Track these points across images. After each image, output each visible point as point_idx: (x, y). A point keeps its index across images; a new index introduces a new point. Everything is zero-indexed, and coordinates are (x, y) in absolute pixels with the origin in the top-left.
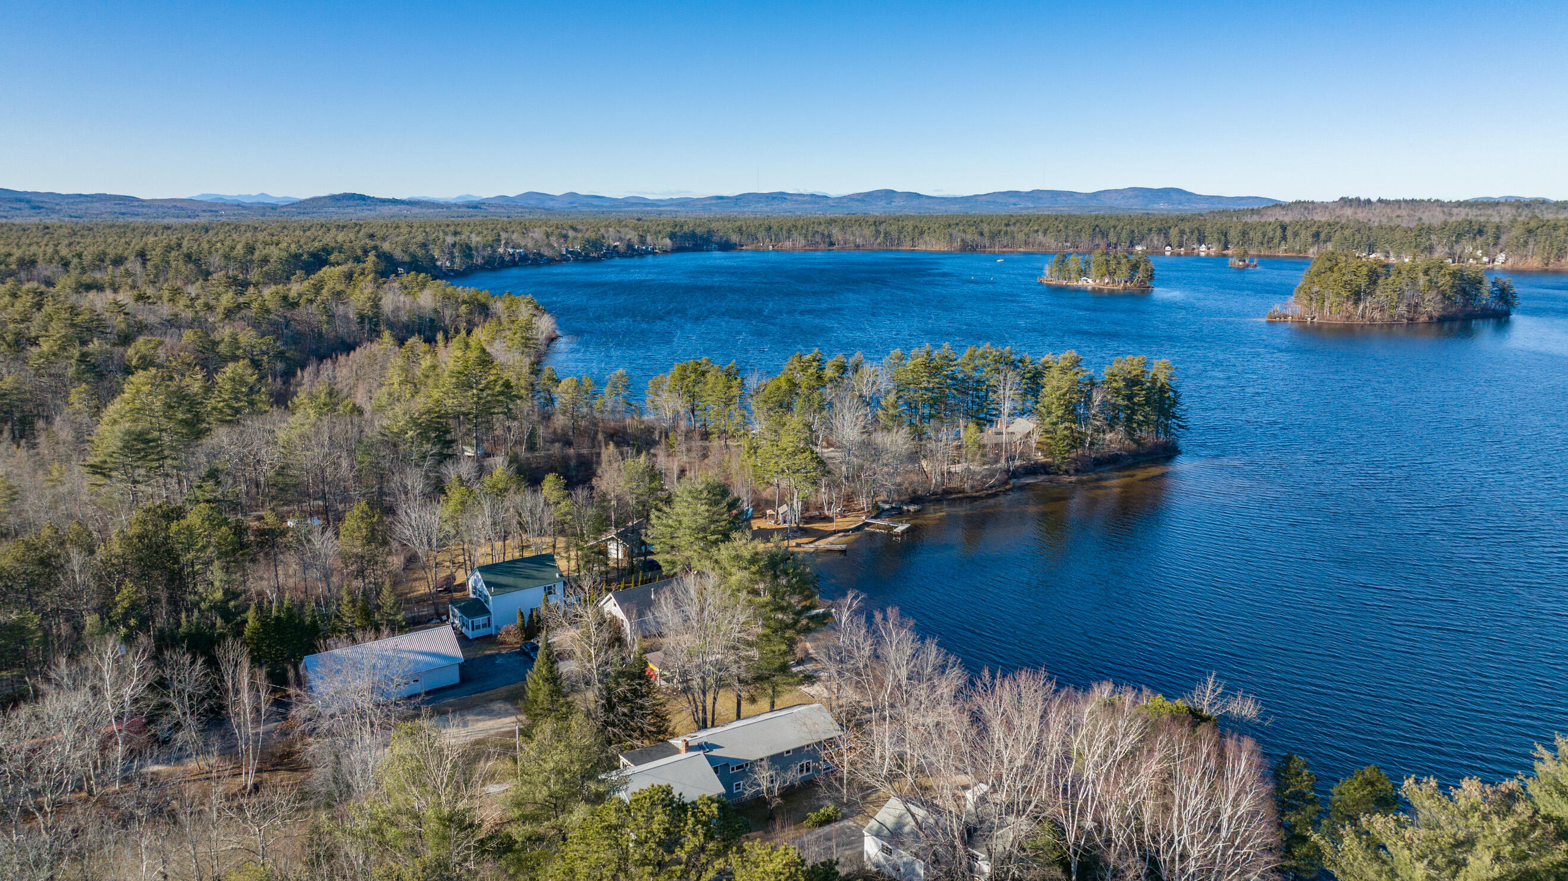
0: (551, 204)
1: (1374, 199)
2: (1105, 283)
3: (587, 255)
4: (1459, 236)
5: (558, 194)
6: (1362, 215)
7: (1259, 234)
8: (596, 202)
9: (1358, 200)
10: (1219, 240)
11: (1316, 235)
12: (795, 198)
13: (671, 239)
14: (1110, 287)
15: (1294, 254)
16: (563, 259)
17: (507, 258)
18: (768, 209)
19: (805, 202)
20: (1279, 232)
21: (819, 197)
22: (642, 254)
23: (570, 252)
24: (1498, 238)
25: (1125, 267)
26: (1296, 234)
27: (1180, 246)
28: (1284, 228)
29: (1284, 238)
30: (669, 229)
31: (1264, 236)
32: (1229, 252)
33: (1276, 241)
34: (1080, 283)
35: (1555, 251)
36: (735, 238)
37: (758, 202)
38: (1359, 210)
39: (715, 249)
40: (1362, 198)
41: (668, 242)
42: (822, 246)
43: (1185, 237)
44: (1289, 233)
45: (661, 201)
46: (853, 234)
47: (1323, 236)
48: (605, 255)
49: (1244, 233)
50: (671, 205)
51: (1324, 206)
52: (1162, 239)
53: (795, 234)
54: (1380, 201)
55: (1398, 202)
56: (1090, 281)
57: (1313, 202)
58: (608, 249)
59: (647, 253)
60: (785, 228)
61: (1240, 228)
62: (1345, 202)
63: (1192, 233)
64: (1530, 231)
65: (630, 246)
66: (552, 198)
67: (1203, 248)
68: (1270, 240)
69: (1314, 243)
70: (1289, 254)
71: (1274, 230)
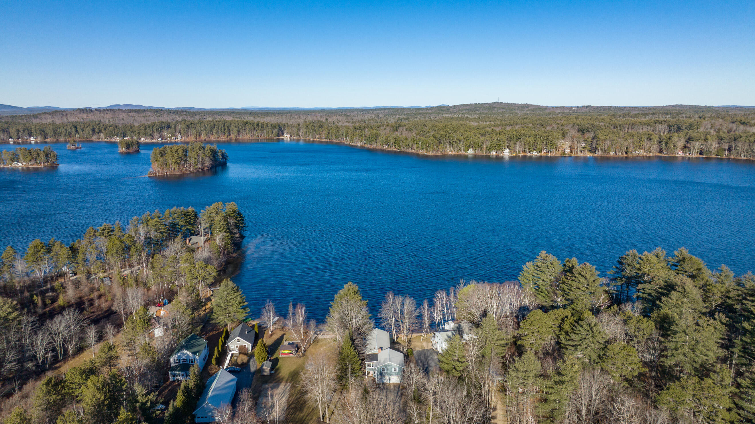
2: (31, 164)
4: (162, 128)
6: (91, 117)
7: (63, 130)
10: (41, 134)
11: (93, 130)
14: (35, 166)
15: (84, 140)
20: (74, 129)
24: (175, 129)
25: (42, 156)
26: (83, 130)
27: (18, 138)
28: (76, 127)
29: (77, 132)
31: (66, 131)
32: (48, 140)
33: (73, 133)
34: (13, 165)
35: (198, 134)
38: (90, 115)
43: (20, 133)
44: (79, 130)
47: (96, 130)
49: (55, 131)
52: (6, 135)
56: (19, 164)
63: (24, 131)
64: (188, 126)
67: (32, 138)
68: (70, 133)
69: (93, 134)
70: (82, 140)
71: (71, 128)
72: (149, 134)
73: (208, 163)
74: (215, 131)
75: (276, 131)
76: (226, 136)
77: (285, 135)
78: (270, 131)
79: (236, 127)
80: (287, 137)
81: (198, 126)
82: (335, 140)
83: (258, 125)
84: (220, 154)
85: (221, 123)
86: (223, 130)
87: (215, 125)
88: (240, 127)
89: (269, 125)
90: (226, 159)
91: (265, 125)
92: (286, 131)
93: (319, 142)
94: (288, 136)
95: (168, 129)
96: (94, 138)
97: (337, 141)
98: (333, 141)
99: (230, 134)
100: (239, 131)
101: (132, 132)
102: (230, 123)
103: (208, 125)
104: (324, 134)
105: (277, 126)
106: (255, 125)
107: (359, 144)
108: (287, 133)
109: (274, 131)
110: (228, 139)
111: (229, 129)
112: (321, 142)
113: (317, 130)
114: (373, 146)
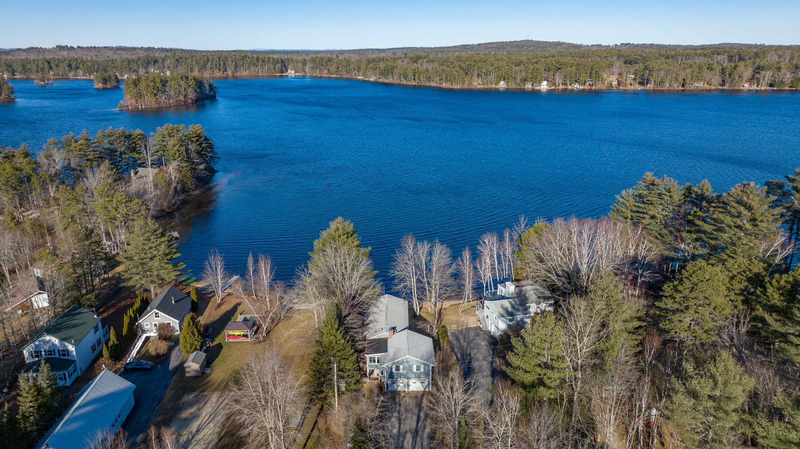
1: (75, 46)
4: (148, 63)
7: (34, 66)
9: (66, 46)
11: (70, 66)
15: (60, 77)
20: (46, 64)
24: (163, 64)
26: (57, 66)
28: (49, 63)
29: (51, 68)
31: (38, 67)
32: (17, 77)
33: (46, 70)
35: (189, 69)
38: (68, 52)
40: (69, 46)
44: (53, 65)
47: (73, 66)
49: (23, 66)
51: (50, 51)
54: (79, 47)
55: (88, 48)
57: (41, 48)
61: (19, 63)
62: (60, 48)
64: (177, 60)
68: (42, 70)
69: (70, 71)
70: (57, 77)
71: (43, 63)
73: (192, 95)
74: (209, 66)
75: (278, 66)
76: (222, 72)
77: (289, 71)
78: (272, 66)
79: (232, 61)
80: (291, 73)
81: (189, 60)
82: (346, 76)
83: (258, 59)
84: (207, 86)
85: (215, 57)
86: (218, 65)
87: (208, 60)
88: (237, 62)
89: (271, 60)
90: (215, 92)
91: (266, 60)
92: (290, 67)
93: (327, 77)
94: (293, 72)
95: (154, 64)
96: (71, 75)
97: (348, 76)
98: (344, 76)
99: (226, 70)
100: (236, 67)
101: (114, 68)
102: (226, 58)
103: (200, 59)
104: (333, 68)
105: (279, 61)
106: (255, 60)
107: (372, 79)
108: (291, 70)
109: (276, 67)
110: (224, 75)
111: (225, 64)
112: (330, 77)
113: (325, 64)
114: (389, 80)
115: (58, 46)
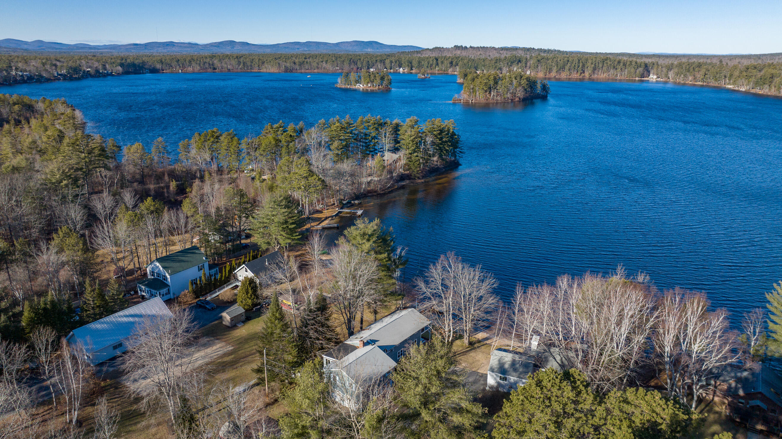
0: (25, 47)
1: (468, 46)
2: (369, 87)
3: (71, 76)
4: (512, 63)
5: (29, 41)
6: (464, 53)
7: (426, 62)
8: (57, 46)
9: (462, 46)
10: (408, 65)
11: (451, 63)
12: (180, 45)
13: (121, 67)
14: (372, 88)
15: (442, 72)
16: (56, 79)
17: (18, 78)
18: (165, 51)
19: (185, 47)
20: (435, 61)
21: (193, 44)
22: (105, 75)
23: (60, 75)
24: (526, 64)
25: (378, 79)
26: (442, 63)
27: (391, 69)
28: (437, 60)
29: (437, 64)
30: (119, 61)
31: (428, 63)
32: (413, 71)
33: (434, 66)
34: (356, 87)
35: (548, 70)
36: (159, 66)
37: (159, 47)
38: (463, 51)
39: (147, 72)
40: (463, 46)
41: (120, 69)
42: (209, 70)
43: (393, 64)
44: (439, 62)
45: (99, 46)
46: (226, 63)
47: (454, 63)
48: (82, 76)
49: (419, 62)
50: (106, 48)
51: (448, 49)
52: (382, 65)
53: (194, 64)
54: (471, 47)
55: (478, 48)
56: (361, 85)
57: (443, 48)
58: (84, 73)
59: (108, 75)
60: (187, 60)
61: (417, 59)
62: (457, 47)
63: (396, 62)
64: (539, 61)
65: (97, 71)
66: (26, 43)
67: (401, 70)
68: (431, 65)
69: (451, 66)
70: (440, 72)
71: (433, 61)
72: (498, 68)
73: (520, 94)
74: (567, 68)
75: (641, 70)
76: (579, 74)
77: (651, 76)
78: (633, 70)
79: (592, 64)
80: (653, 77)
81: (550, 61)
82: (713, 83)
83: (619, 62)
84: (539, 86)
85: (576, 58)
86: (576, 67)
87: (568, 61)
88: (597, 64)
89: (633, 63)
90: (547, 92)
91: (628, 63)
92: (652, 72)
93: (691, 84)
94: (655, 77)
95: (518, 63)
96: (450, 71)
97: (716, 84)
98: (711, 84)
99: (584, 72)
100: (594, 69)
101: (484, 66)
102: (587, 60)
103: (560, 60)
104: (700, 75)
105: (643, 65)
106: (616, 63)
107: (743, 89)
108: (653, 74)
109: (638, 71)
110: (581, 77)
111: (583, 66)
112: (695, 85)
113: (691, 70)
114: (765, 91)
115: (455, 46)
